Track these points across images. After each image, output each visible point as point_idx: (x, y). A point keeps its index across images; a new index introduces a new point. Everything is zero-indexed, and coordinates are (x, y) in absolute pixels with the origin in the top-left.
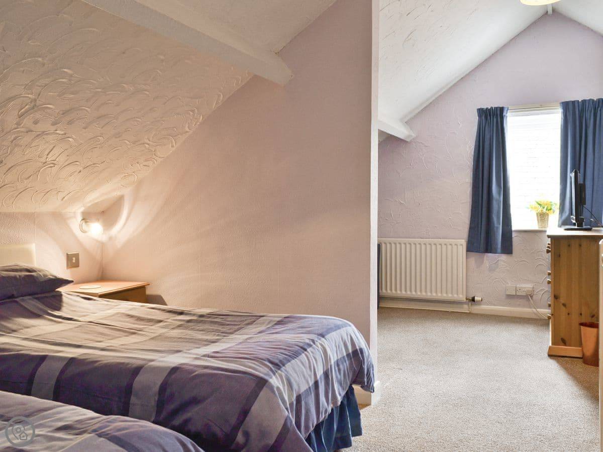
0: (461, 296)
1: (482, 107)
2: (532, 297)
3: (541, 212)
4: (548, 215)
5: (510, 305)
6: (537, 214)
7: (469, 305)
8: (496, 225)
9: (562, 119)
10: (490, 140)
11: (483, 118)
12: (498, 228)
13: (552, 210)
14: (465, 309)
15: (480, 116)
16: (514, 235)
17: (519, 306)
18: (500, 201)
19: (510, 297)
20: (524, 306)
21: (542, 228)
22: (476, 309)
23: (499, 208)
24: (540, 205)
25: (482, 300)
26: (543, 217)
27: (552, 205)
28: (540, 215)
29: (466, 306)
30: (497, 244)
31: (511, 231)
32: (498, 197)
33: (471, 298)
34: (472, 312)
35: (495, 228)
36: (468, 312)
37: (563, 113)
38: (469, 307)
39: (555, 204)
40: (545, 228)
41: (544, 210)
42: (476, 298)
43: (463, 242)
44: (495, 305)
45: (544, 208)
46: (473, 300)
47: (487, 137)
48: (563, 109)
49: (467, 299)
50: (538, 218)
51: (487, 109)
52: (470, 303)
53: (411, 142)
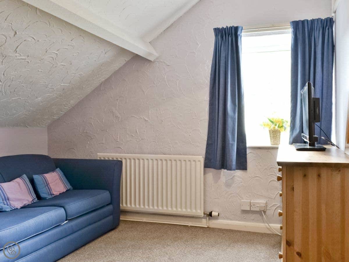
0: (199, 211)
1: (218, 27)
2: (265, 212)
3: (273, 129)
4: (280, 132)
5: (245, 220)
6: (270, 131)
7: (206, 219)
8: (231, 142)
9: (292, 38)
10: (226, 58)
11: (219, 37)
12: (232, 145)
13: (283, 128)
14: (204, 223)
15: (216, 35)
16: (248, 151)
17: (253, 220)
18: (235, 119)
19: (244, 212)
20: (258, 221)
21: (274, 144)
22: (214, 224)
23: (234, 124)
24: (272, 122)
25: (218, 215)
26: (275, 134)
27: (283, 122)
28: (273, 132)
29: (204, 221)
30: (232, 161)
31: (245, 148)
32: (233, 114)
33: (208, 213)
34: (210, 226)
35: (230, 145)
36: (206, 226)
37: (294, 32)
38: (207, 221)
39: (286, 121)
40: (277, 144)
41: (276, 127)
42: (213, 214)
43: (201, 159)
44: (231, 220)
45: (276, 125)
46: (210, 215)
47: (223, 55)
48: (293, 28)
49: (204, 214)
50: (270, 134)
51: (223, 28)
52: (208, 218)
53: (154, 61)
